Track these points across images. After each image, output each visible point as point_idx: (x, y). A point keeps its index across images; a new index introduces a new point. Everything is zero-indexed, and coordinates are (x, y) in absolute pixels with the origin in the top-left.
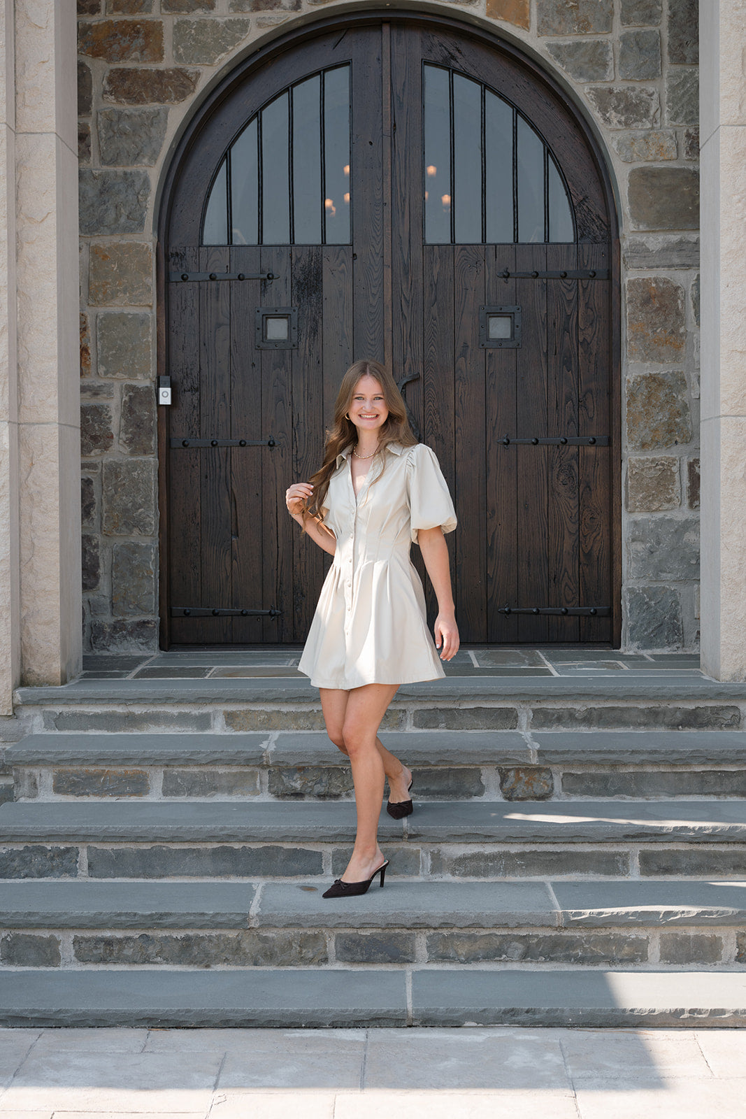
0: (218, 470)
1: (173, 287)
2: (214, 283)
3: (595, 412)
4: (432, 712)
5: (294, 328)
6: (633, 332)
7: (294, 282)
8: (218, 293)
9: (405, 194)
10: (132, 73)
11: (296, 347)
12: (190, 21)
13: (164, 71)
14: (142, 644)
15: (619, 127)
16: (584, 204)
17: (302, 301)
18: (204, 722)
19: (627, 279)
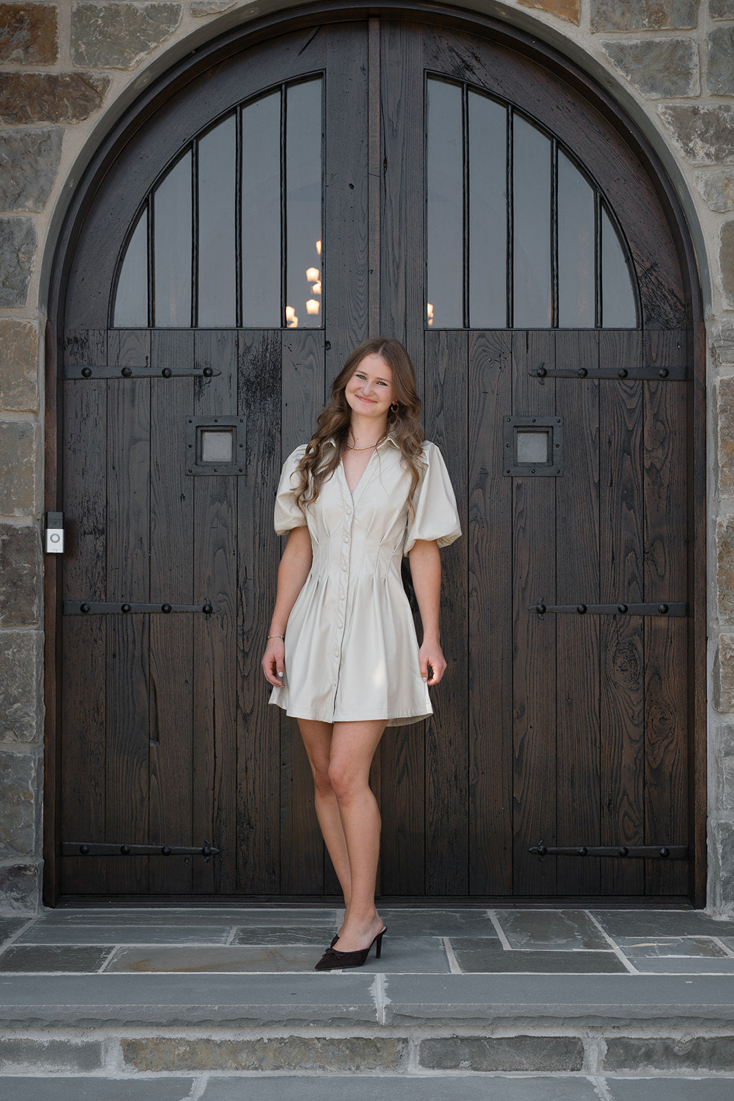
0: (131, 646)
1: (70, 385)
2: (127, 382)
3: (668, 567)
4: (451, 1042)
5: (241, 446)
6: (728, 455)
7: (242, 380)
8: (134, 396)
9: (400, 258)
10: (11, 78)
11: (244, 472)
12: (96, 7)
13: (57, 77)
14: (17, 900)
15: (707, 162)
16: (652, 275)
17: (252, 407)
18: (90, 1056)
19: (719, 378)
